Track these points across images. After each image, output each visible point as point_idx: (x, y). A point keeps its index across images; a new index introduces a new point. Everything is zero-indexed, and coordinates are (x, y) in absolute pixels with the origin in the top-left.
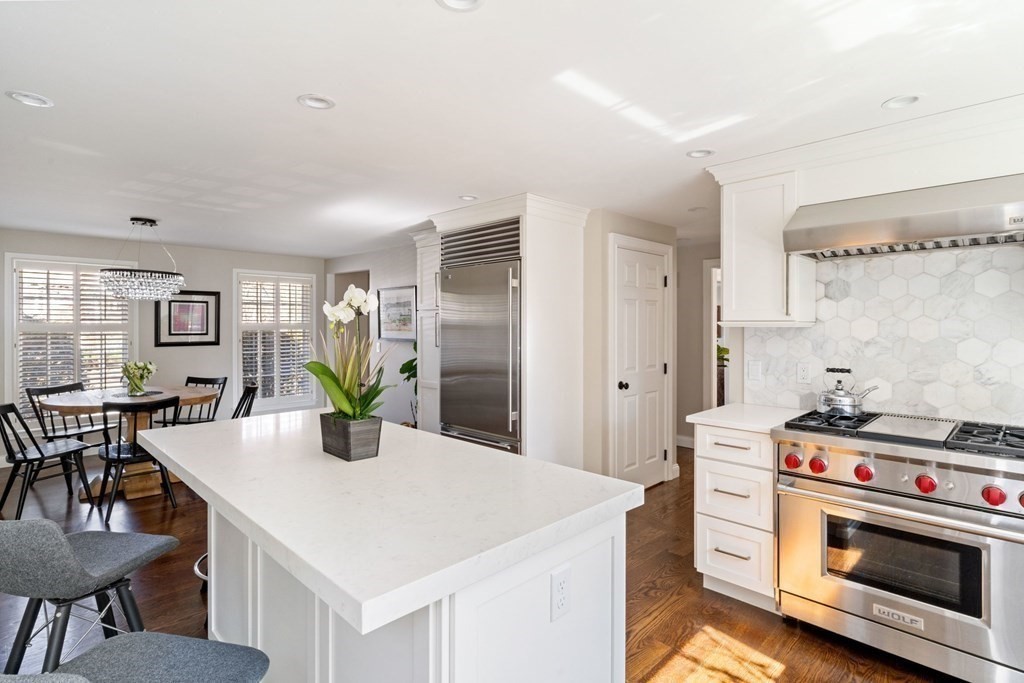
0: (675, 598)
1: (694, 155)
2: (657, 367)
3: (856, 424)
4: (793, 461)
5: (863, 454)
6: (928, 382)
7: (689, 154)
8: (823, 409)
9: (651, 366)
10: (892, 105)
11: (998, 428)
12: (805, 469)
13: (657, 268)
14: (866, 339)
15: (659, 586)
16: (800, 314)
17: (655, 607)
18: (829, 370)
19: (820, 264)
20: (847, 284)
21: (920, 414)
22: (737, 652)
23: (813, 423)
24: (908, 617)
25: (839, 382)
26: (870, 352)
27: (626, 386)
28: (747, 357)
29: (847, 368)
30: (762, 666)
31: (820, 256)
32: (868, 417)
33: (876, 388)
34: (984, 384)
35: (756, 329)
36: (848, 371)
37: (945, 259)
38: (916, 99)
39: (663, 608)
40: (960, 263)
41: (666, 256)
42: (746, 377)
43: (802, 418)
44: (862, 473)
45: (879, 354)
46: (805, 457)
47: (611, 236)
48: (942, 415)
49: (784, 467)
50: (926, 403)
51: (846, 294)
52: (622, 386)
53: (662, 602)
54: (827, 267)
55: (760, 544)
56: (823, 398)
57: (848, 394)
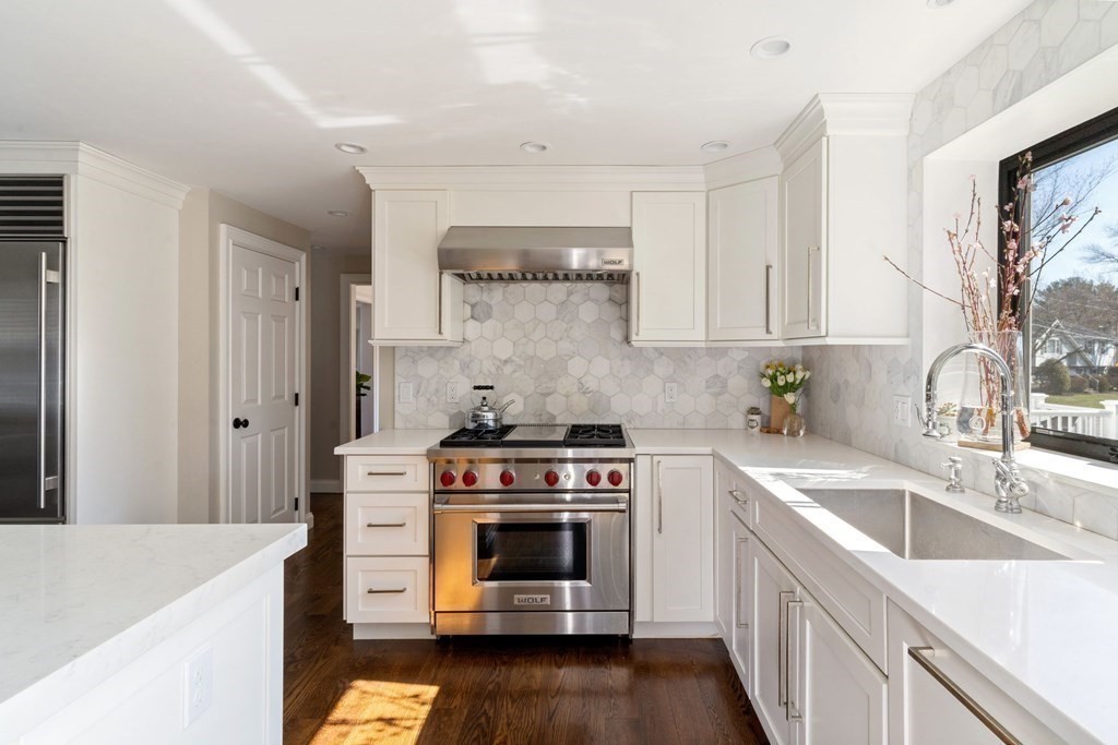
0: (321, 663)
1: (344, 148)
2: (286, 398)
3: (497, 435)
4: (447, 479)
5: (505, 461)
6: (549, 394)
7: (338, 146)
8: (471, 426)
9: (277, 397)
10: (528, 148)
11: (593, 427)
12: (459, 484)
13: (287, 277)
14: (504, 358)
15: (299, 657)
16: (450, 333)
17: (297, 681)
18: (476, 388)
19: (467, 286)
20: (490, 307)
21: (544, 422)
22: (390, 694)
23: (464, 439)
24: (539, 597)
25: (484, 398)
26: (508, 369)
27: (246, 424)
28: (398, 379)
29: (490, 385)
30: (416, 696)
31: (467, 277)
32: (509, 428)
33: (513, 402)
34: (584, 393)
35: (407, 349)
36: (492, 388)
37: (559, 289)
38: (544, 148)
39: (307, 680)
40: (570, 294)
41: (297, 264)
42: (397, 401)
43: (453, 436)
44: (505, 478)
45: (514, 372)
46: (458, 473)
47: (223, 228)
48: (558, 422)
49: (440, 486)
50: (548, 413)
51: (489, 316)
52: (237, 423)
53: (305, 674)
54: (472, 289)
55: (416, 571)
56: (471, 415)
57: (491, 409)
